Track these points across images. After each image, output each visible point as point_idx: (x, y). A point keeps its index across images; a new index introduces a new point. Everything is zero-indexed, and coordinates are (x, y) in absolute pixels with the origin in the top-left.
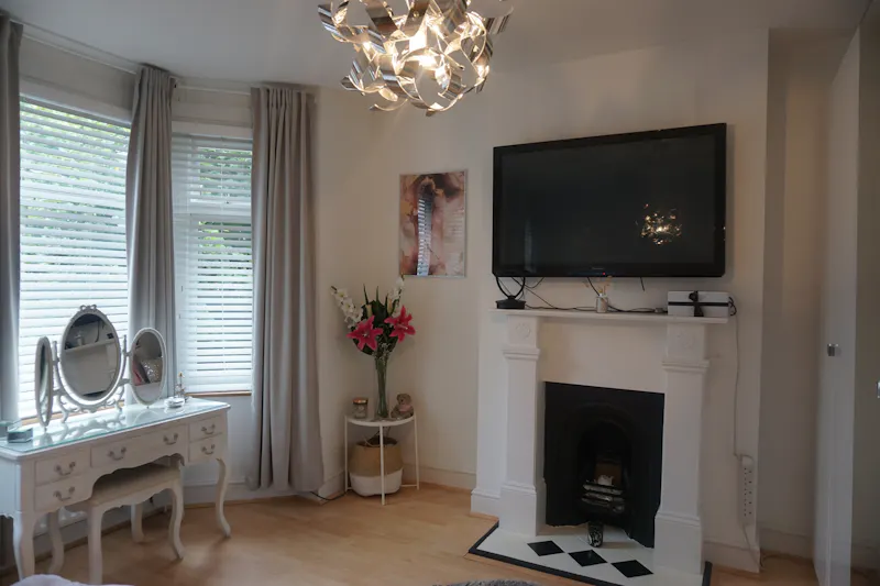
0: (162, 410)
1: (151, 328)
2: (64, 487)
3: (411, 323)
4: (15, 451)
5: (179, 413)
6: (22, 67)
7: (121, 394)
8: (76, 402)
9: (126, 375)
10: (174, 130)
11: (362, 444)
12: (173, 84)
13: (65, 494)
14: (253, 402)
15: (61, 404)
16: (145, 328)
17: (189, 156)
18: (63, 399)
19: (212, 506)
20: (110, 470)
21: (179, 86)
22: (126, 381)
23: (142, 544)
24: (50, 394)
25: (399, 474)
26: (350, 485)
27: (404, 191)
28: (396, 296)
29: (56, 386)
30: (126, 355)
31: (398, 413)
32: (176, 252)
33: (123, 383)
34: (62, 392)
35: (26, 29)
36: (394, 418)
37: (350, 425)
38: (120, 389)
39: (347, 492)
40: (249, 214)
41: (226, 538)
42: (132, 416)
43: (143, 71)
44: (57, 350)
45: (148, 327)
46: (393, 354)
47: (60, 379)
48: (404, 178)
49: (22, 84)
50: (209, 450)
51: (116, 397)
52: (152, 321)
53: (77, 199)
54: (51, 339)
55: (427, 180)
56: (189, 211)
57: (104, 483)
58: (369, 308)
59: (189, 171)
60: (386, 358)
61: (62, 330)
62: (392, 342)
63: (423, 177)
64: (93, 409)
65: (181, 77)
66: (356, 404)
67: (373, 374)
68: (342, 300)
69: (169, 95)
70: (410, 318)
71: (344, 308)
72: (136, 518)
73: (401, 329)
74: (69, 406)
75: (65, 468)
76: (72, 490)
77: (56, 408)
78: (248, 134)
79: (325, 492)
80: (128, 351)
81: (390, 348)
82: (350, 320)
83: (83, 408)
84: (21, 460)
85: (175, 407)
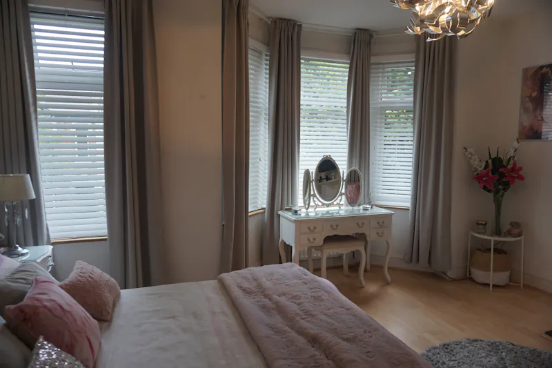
0: (359, 210)
1: (357, 168)
2: (311, 237)
3: (521, 173)
4: (293, 218)
5: (368, 213)
6: (303, 44)
7: (341, 200)
8: (320, 201)
9: (343, 191)
10: (372, 62)
11: (480, 250)
12: (371, 36)
13: (311, 240)
14: (410, 214)
15: (314, 201)
16: (353, 168)
17: (381, 75)
18: (315, 199)
19: (382, 267)
20: (331, 234)
21: (375, 37)
22: (343, 194)
23: (348, 276)
24: (310, 195)
25: (507, 274)
26: (470, 275)
27: (525, 79)
28: (512, 153)
29: (312, 193)
30: (344, 181)
31: (509, 233)
32: (371, 128)
33: (341, 194)
34: (314, 196)
35: (303, 25)
36: (505, 236)
37: (473, 237)
38: (340, 198)
39: (468, 278)
40: (412, 105)
41: (388, 284)
42: (346, 211)
43: (355, 33)
44: (313, 176)
45: (355, 167)
46: (507, 194)
47: (314, 189)
48: (526, 71)
49: (302, 52)
50: (381, 235)
51: (338, 201)
52: (357, 165)
53: (336, 104)
54: (311, 171)
55: (544, 70)
56: (379, 106)
57: (329, 240)
58: (490, 161)
59: (380, 83)
60: (502, 196)
61: (315, 167)
62: (506, 186)
63: (542, 67)
64: (328, 206)
65: (375, 31)
66: (478, 224)
67: (492, 206)
68: (470, 156)
69: (369, 43)
70: (521, 169)
71: (472, 162)
72: (345, 263)
73: (512, 176)
74: (317, 202)
75: (312, 228)
76: (314, 239)
77: (312, 204)
78: (412, 57)
79: (451, 274)
80: (345, 178)
81: (505, 190)
82: (476, 170)
83: (323, 204)
84: (295, 221)
85: (365, 209)
